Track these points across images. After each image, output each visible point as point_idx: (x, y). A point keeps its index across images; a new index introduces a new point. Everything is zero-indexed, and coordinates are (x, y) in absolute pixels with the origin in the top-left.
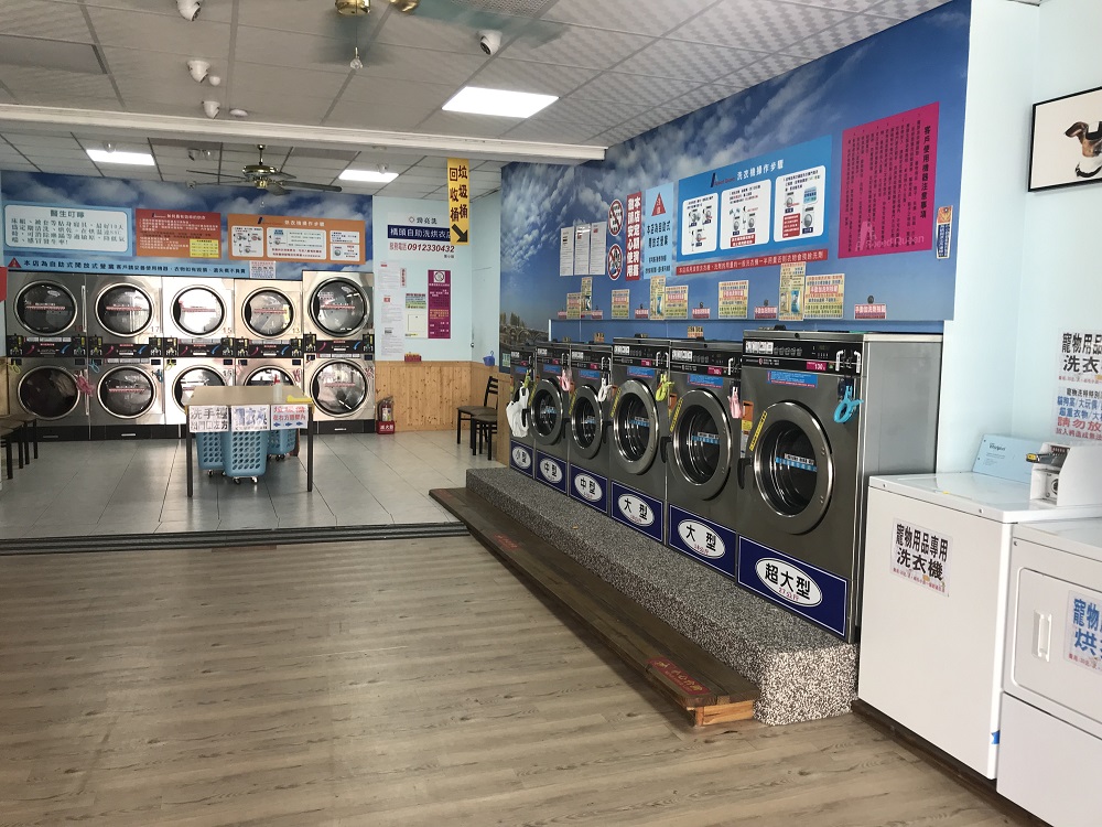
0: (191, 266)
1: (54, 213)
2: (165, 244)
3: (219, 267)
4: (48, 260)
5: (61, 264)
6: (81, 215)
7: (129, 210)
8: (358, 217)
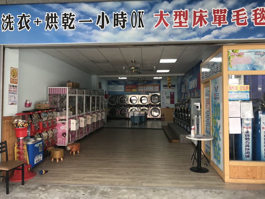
0: (132, 93)
1: (114, 86)
2: (129, 90)
3: (137, 93)
4: (113, 93)
5: (115, 93)
6: (118, 86)
7: (124, 85)
8: (158, 84)
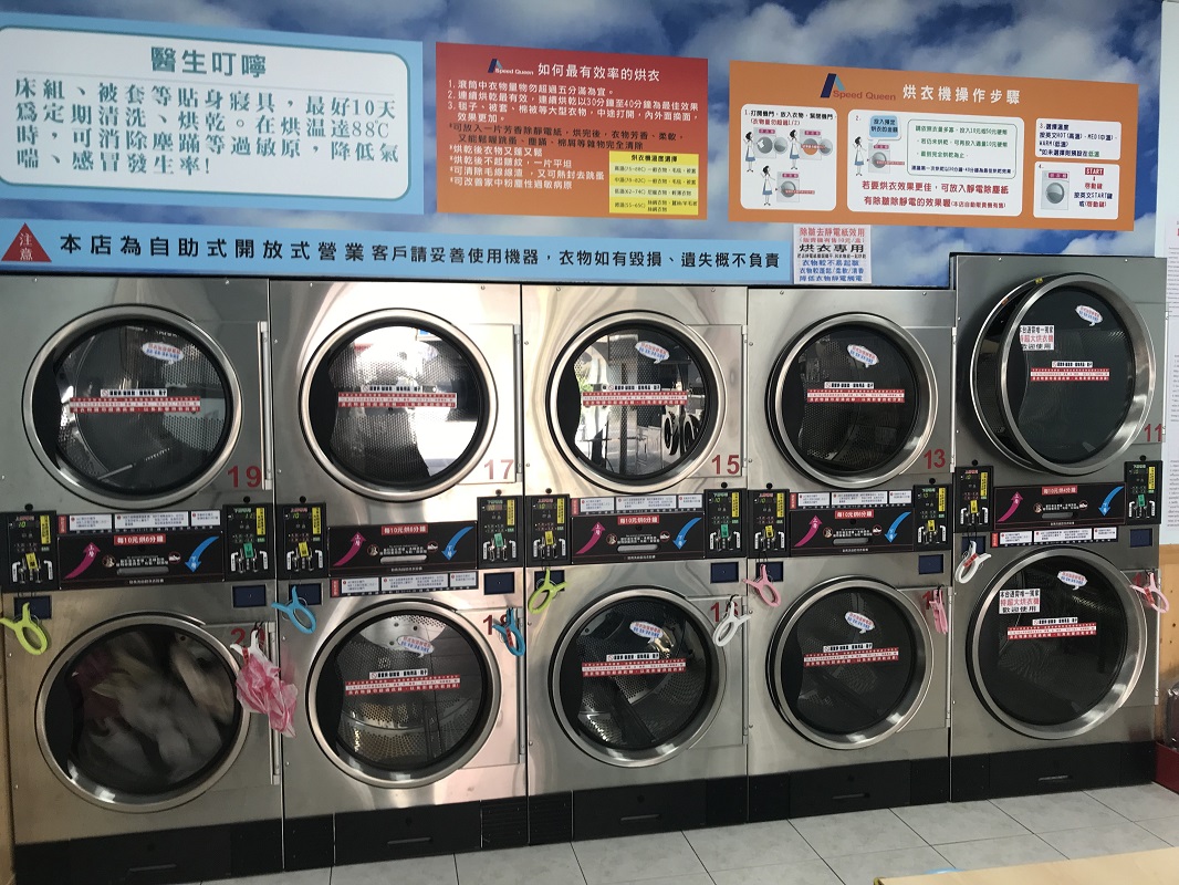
0: (612, 245)
1: (162, 60)
2: (530, 168)
3: (697, 247)
5: (187, 247)
6: (255, 66)
7: (416, 49)
